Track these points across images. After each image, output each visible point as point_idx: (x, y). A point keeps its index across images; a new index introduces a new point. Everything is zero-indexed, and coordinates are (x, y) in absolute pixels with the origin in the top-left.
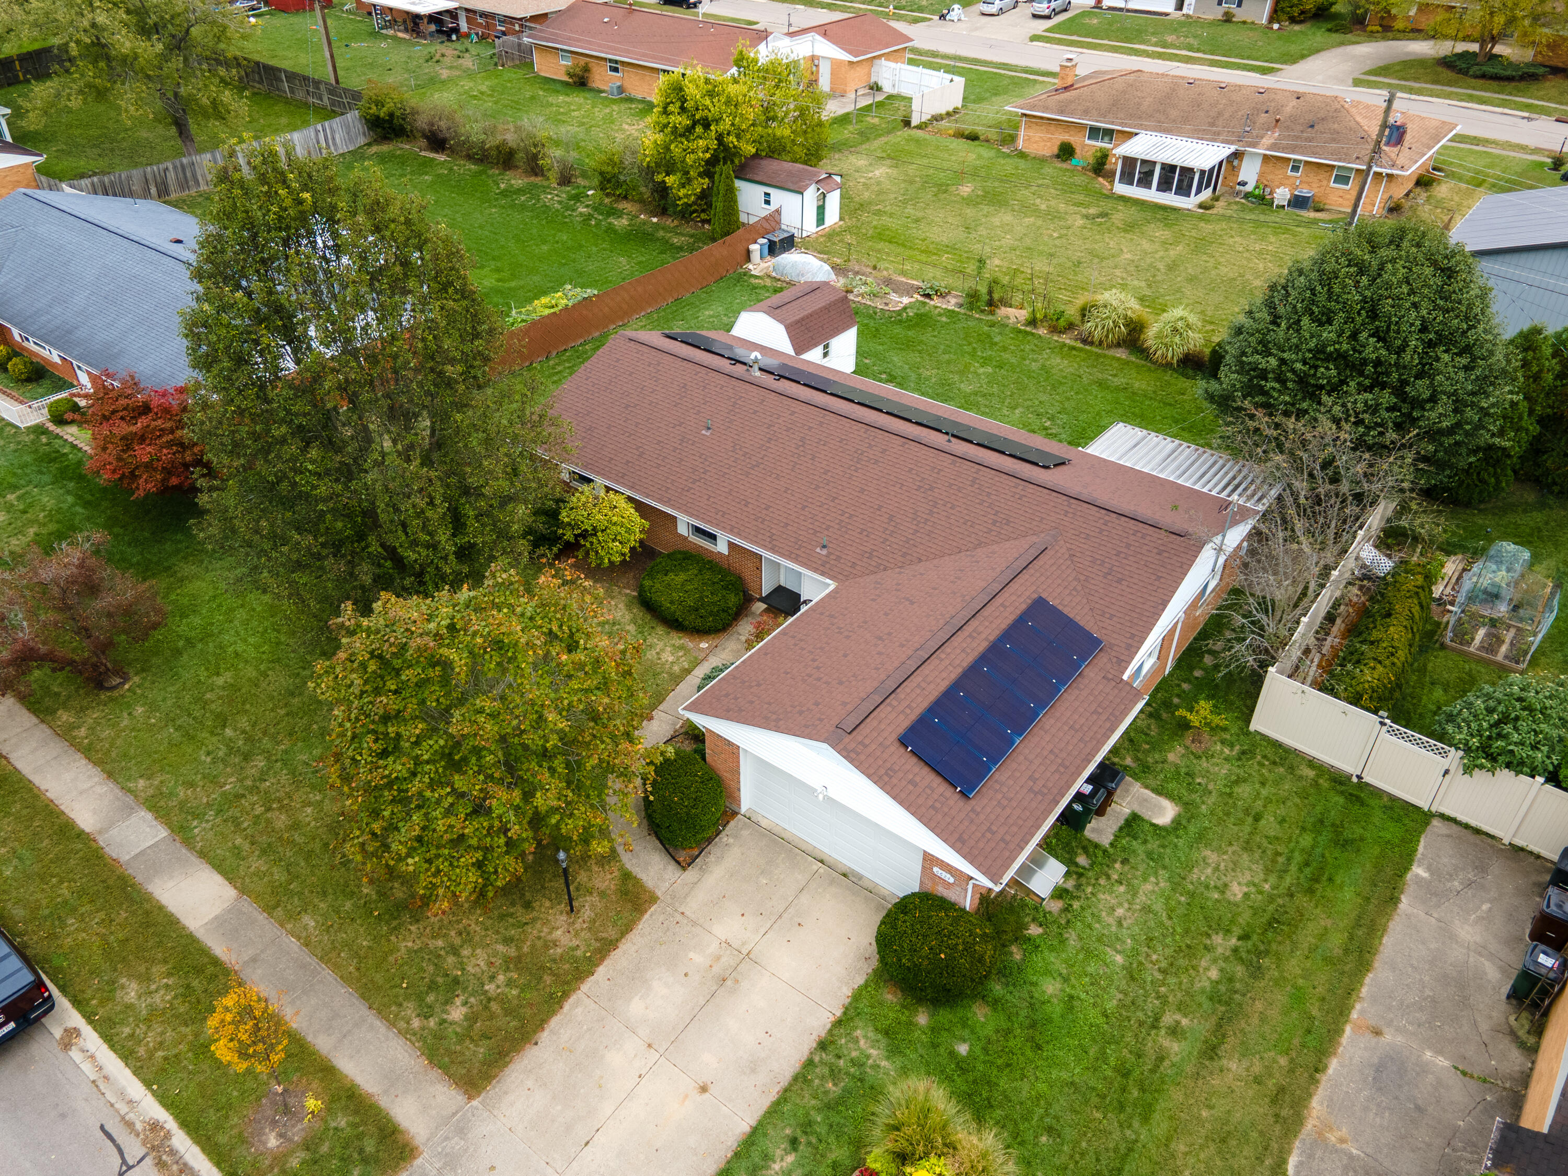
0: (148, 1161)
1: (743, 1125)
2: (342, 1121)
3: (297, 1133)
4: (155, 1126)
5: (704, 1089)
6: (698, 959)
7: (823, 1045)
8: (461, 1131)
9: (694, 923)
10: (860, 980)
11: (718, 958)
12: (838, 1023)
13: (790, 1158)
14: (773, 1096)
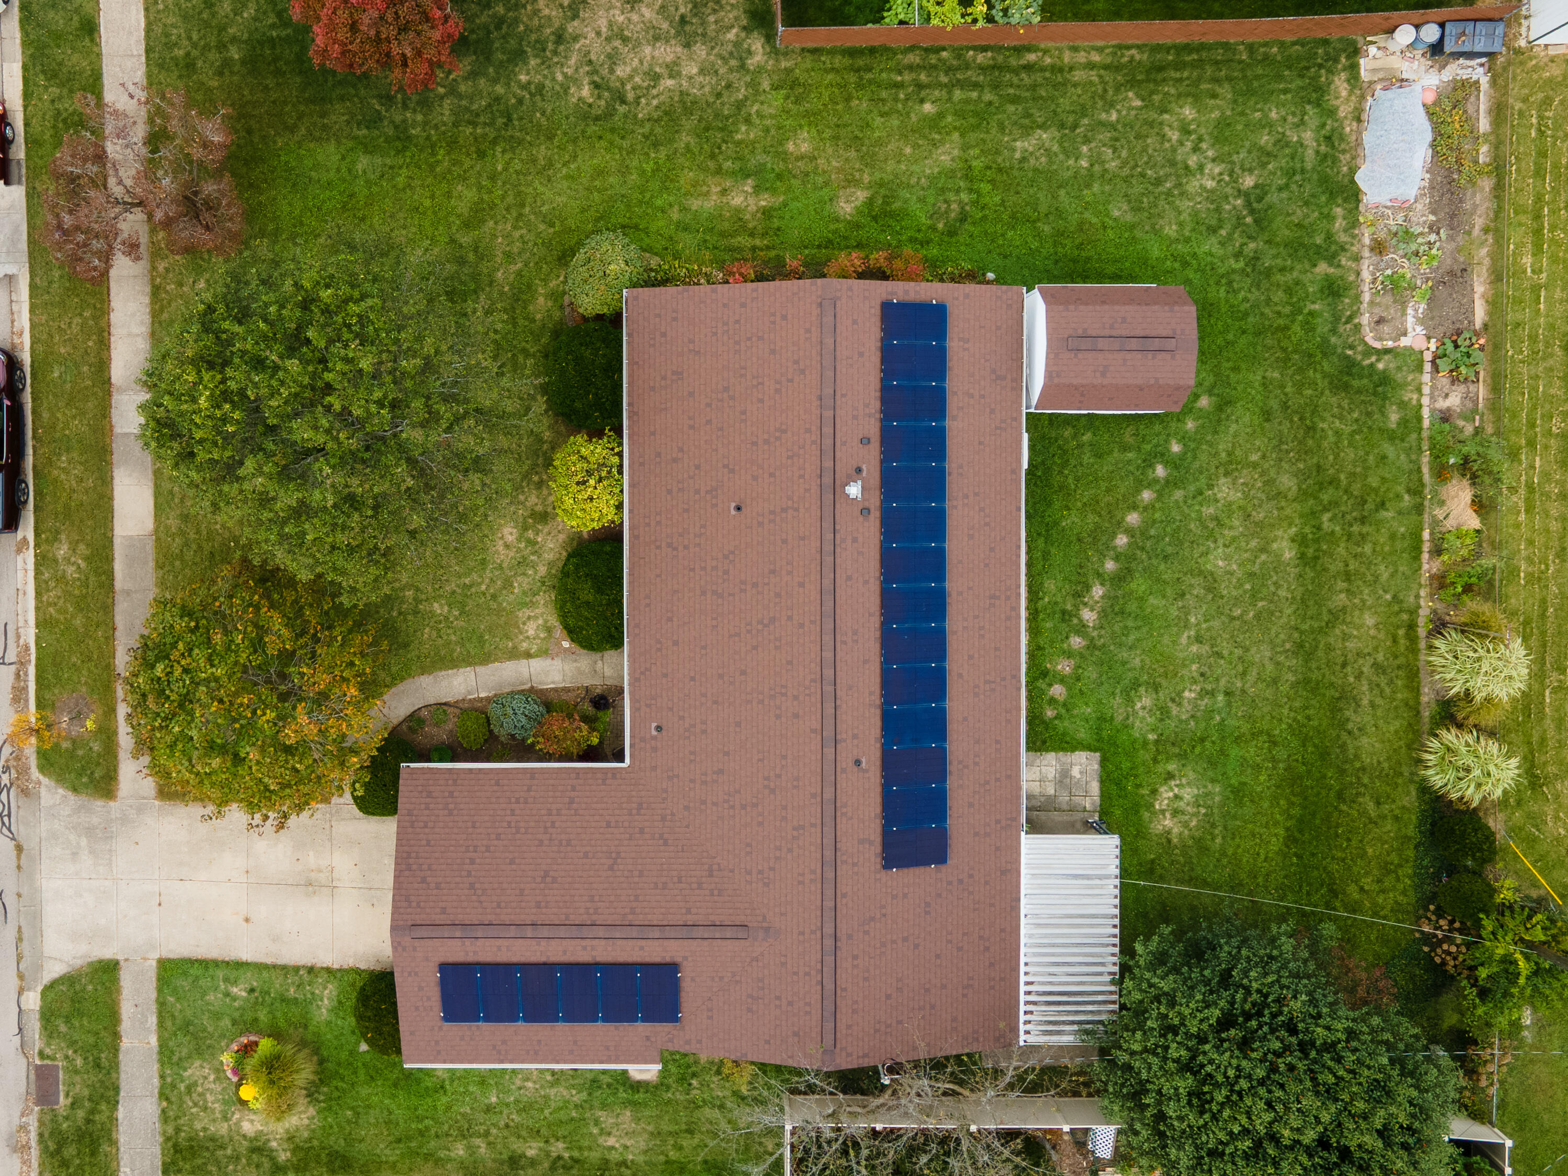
0: (13, 667)
1: (246, 955)
2: (96, 747)
3: (76, 730)
4: (27, 648)
5: (247, 920)
6: (312, 859)
7: (311, 970)
8: (140, 810)
9: (330, 840)
10: (363, 966)
11: (320, 871)
12: (328, 970)
13: (244, 994)
14: (269, 961)
